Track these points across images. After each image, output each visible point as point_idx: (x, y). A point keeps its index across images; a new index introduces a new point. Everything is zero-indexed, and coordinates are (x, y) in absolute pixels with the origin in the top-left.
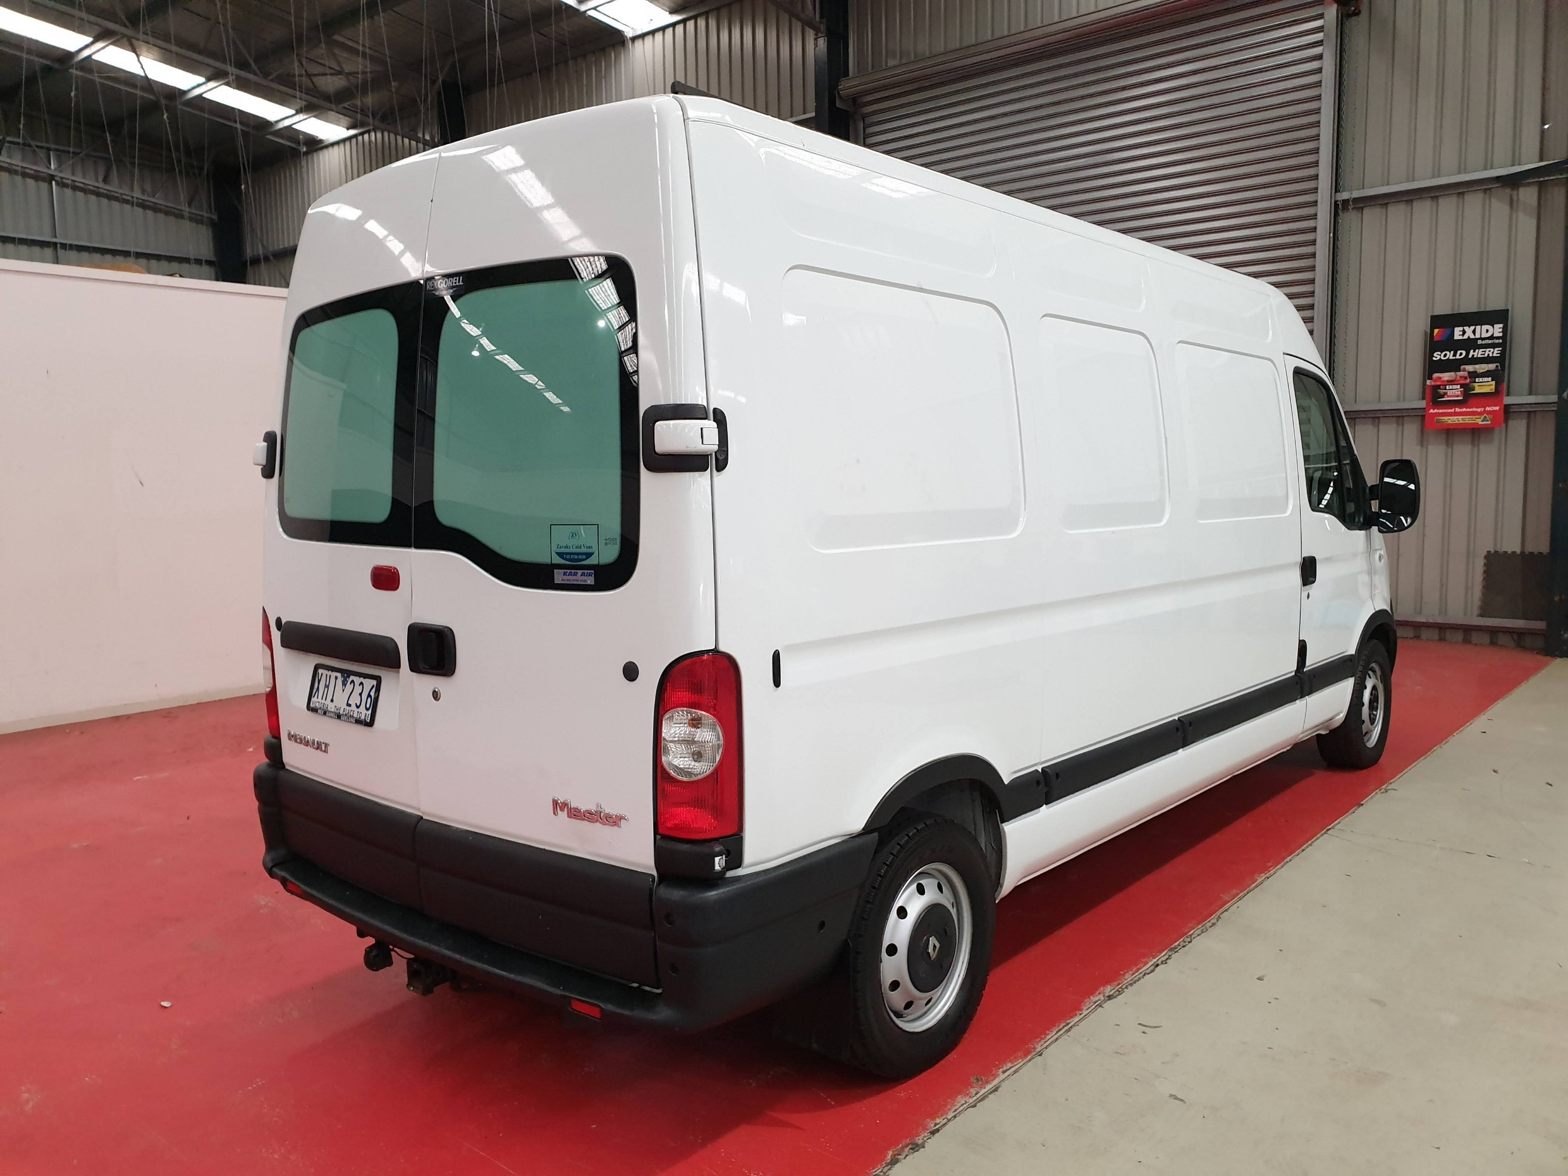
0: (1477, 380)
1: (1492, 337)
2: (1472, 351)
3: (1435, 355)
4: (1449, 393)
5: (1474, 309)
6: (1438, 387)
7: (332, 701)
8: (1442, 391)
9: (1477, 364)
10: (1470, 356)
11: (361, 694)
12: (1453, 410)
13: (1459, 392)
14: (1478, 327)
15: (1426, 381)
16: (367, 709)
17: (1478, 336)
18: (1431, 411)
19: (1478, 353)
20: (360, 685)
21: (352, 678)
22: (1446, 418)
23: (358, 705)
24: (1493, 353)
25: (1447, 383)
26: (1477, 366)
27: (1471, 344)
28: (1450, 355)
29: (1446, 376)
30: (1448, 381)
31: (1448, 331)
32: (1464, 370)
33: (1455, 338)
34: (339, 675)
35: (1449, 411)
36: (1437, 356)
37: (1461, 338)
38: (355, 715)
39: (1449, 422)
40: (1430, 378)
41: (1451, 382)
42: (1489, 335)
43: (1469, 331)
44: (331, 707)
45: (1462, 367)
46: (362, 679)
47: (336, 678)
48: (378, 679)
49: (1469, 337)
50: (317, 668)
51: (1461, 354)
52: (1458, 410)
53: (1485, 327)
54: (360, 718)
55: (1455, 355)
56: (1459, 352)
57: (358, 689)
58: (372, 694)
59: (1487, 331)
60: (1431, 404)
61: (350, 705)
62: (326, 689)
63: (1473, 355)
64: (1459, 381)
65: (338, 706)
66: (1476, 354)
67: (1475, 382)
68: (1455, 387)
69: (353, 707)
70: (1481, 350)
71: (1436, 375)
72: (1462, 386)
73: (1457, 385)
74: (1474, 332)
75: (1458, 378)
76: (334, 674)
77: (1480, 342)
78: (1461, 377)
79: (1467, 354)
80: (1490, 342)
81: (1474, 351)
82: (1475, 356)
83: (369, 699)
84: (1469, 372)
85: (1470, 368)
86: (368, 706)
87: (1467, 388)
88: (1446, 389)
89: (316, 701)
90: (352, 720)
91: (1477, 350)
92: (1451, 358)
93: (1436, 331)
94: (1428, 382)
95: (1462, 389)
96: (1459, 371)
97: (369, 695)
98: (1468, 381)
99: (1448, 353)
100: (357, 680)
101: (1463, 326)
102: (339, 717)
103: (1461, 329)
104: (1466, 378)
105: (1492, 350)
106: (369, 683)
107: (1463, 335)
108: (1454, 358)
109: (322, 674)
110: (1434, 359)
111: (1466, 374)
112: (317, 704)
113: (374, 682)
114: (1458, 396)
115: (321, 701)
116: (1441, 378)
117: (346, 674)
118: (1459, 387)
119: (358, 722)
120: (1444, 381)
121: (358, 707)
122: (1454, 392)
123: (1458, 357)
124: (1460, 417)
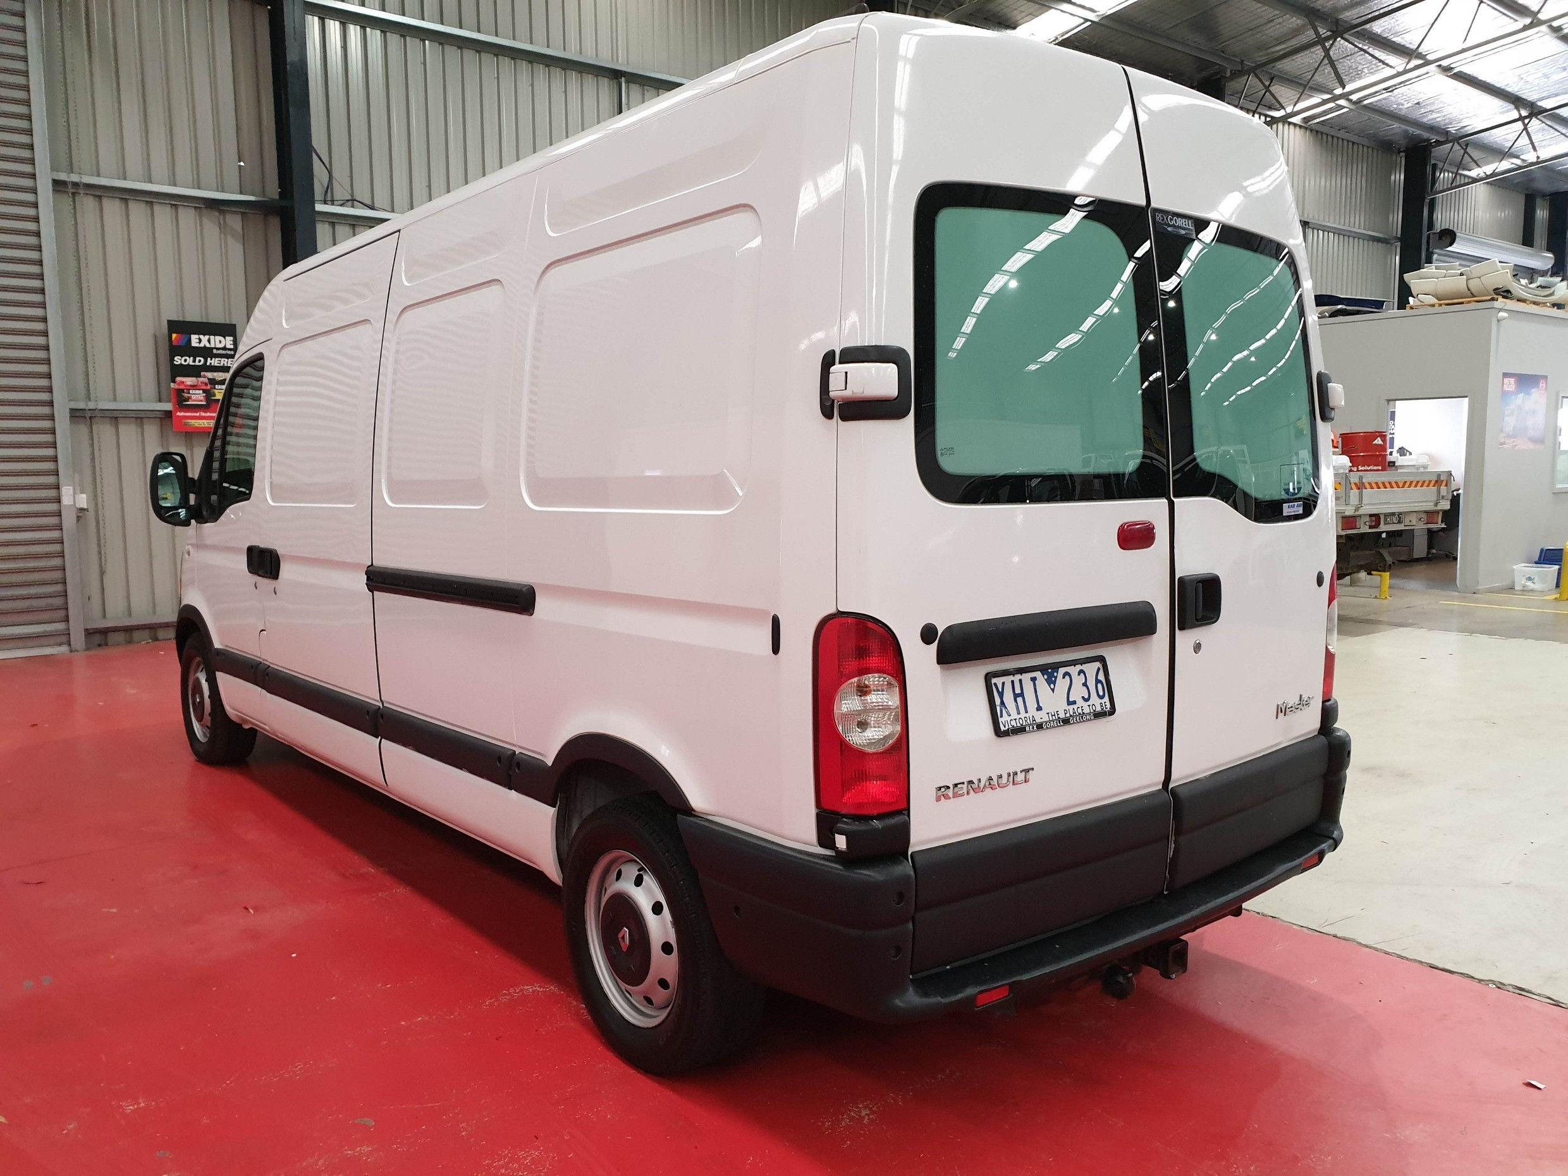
0: (217, 386)
1: (225, 348)
2: (209, 359)
3: (176, 358)
4: (194, 397)
5: (198, 319)
6: (182, 391)
7: (1039, 708)
8: (186, 395)
9: (215, 372)
10: (208, 364)
11: (1085, 684)
12: (198, 414)
13: (202, 398)
14: (212, 337)
15: (170, 385)
16: (1102, 697)
17: (213, 345)
18: (178, 414)
19: (215, 362)
20: (1079, 674)
21: (1062, 671)
22: (193, 422)
23: (1086, 697)
24: (227, 363)
25: (190, 388)
26: (215, 374)
27: (207, 352)
28: (190, 361)
29: (189, 381)
30: (190, 386)
31: (185, 337)
32: (205, 377)
33: (193, 345)
34: (1038, 674)
35: (195, 414)
36: (178, 360)
37: (197, 345)
38: (1086, 710)
39: (196, 425)
40: (174, 382)
41: (194, 387)
42: (221, 346)
43: (205, 339)
44: (1041, 717)
45: (202, 373)
46: (1079, 667)
47: (1034, 679)
48: (1102, 659)
49: (205, 345)
50: (988, 677)
51: (199, 361)
52: (203, 414)
53: (218, 338)
54: (1095, 711)
55: (194, 361)
56: (198, 359)
57: (1078, 680)
58: (1101, 677)
59: (220, 342)
60: (177, 406)
61: (1074, 703)
62: (1020, 700)
63: (211, 363)
64: (200, 386)
65: (1052, 710)
66: (213, 362)
67: (215, 388)
68: (197, 392)
69: (1080, 703)
70: (217, 359)
71: (179, 379)
72: (204, 391)
73: (199, 390)
74: (209, 341)
75: (200, 384)
76: (1026, 677)
77: (215, 351)
78: (202, 383)
79: (206, 361)
80: (224, 352)
81: (211, 360)
82: (213, 364)
83: (1099, 686)
84: (209, 379)
85: (210, 375)
86: (1101, 693)
87: (208, 394)
88: (189, 393)
89: (1005, 721)
90: (1088, 717)
91: (213, 359)
92: (191, 363)
93: (174, 336)
94: (172, 385)
95: (204, 394)
96: (200, 376)
97: (1098, 681)
98: (209, 387)
99: (187, 358)
100: (1073, 670)
101: (199, 334)
102: (1066, 721)
103: (197, 336)
104: (206, 384)
105: (226, 360)
106: (1091, 668)
107: (200, 343)
108: (193, 364)
109: (1003, 683)
110: (175, 363)
111: (206, 380)
112: (1013, 723)
113: (1098, 664)
114: (201, 401)
115: (1018, 717)
116: (183, 382)
117: (1049, 671)
118: (201, 392)
119: (1098, 715)
120: (188, 386)
121: (1086, 700)
122: (197, 397)
123: (197, 363)
124: (205, 421)
